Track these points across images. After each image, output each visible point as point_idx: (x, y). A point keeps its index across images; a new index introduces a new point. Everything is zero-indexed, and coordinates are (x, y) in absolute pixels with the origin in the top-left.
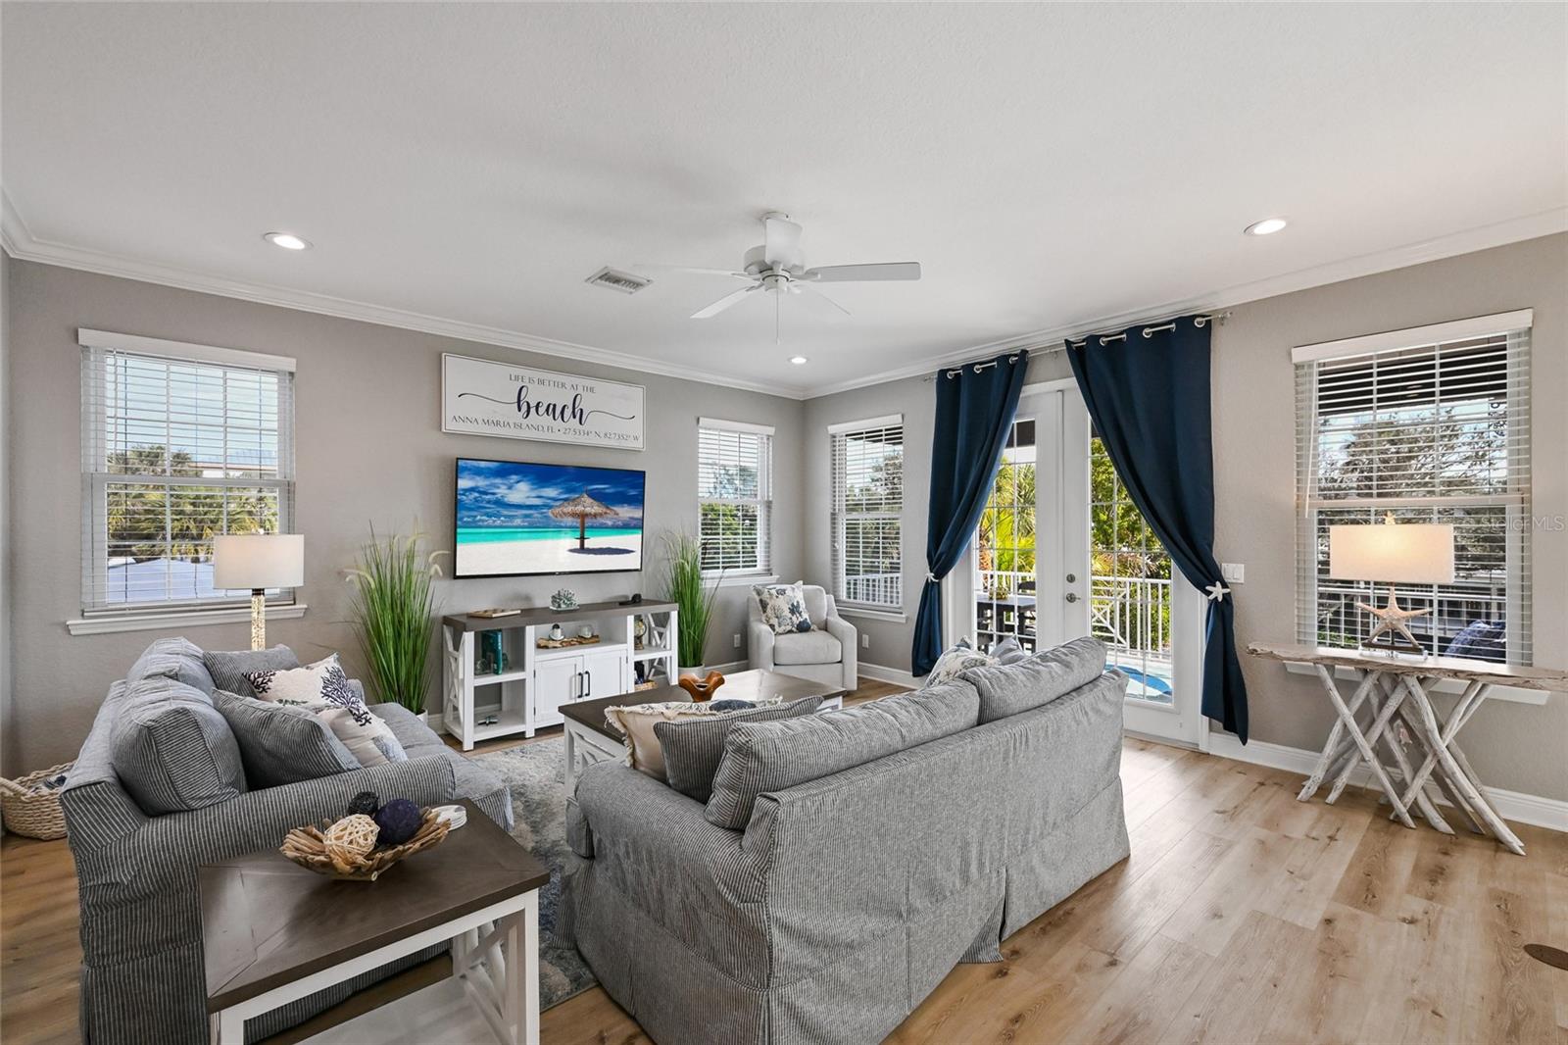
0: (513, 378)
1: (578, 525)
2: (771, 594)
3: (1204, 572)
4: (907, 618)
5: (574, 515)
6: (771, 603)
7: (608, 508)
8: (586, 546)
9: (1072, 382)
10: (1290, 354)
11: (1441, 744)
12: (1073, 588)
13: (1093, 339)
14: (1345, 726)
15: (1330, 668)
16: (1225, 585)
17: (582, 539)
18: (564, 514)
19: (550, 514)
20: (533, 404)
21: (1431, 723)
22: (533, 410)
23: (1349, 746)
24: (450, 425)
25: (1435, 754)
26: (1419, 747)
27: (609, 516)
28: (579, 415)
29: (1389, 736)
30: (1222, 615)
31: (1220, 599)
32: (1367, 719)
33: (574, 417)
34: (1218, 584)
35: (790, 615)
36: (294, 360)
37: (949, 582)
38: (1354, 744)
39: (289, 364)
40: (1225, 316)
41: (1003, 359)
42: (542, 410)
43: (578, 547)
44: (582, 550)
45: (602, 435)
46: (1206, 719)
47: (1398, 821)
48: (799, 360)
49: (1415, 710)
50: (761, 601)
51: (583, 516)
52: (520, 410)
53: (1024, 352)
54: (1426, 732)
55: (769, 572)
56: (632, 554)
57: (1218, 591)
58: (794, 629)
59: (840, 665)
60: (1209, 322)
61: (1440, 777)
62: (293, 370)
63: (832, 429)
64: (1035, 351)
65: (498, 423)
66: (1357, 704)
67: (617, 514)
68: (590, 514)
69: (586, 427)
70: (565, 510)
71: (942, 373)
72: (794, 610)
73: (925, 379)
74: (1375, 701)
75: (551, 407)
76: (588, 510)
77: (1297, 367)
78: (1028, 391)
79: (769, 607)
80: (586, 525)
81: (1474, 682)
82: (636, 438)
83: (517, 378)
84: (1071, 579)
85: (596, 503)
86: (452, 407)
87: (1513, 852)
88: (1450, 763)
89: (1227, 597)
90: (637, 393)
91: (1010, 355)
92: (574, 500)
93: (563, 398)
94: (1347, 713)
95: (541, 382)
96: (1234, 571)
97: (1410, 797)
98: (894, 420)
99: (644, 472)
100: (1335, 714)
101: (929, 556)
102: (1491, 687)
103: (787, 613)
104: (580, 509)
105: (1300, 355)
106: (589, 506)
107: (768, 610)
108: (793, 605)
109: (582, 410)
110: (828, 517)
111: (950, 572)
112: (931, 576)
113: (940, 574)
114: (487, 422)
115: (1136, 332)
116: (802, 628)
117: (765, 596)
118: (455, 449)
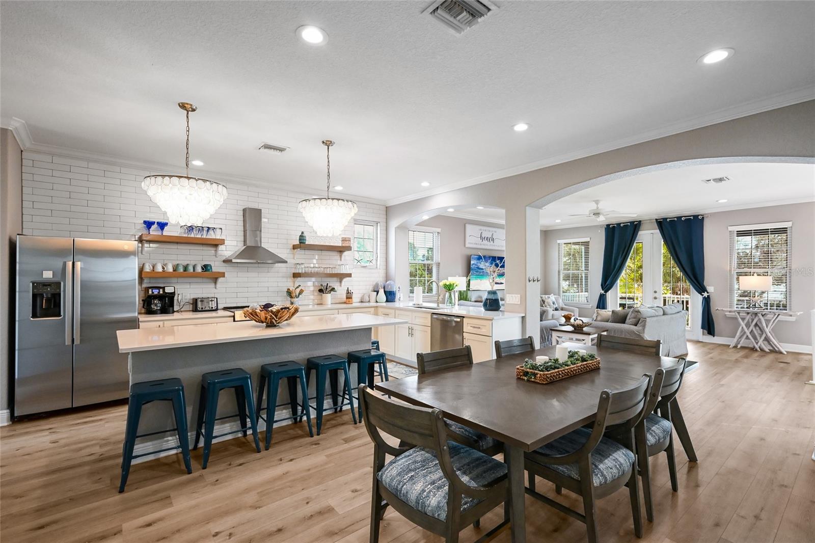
2: (546, 298)
3: (701, 289)
4: (592, 306)
6: (546, 301)
9: (658, 231)
10: (727, 228)
11: (767, 330)
12: (656, 295)
13: (665, 219)
14: (742, 328)
15: (739, 313)
16: (708, 293)
20: (484, 237)
21: (764, 325)
22: (484, 239)
23: (744, 333)
24: (467, 245)
25: (765, 333)
26: (762, 331)
29: (754, 329)
30: (707, 302)
31: (706, 297)
32: (748, 325)
33: (492, 241)
34: (706, 292)
37: (609, 295)
38: (745, 333)
39: (439, 230)
40: (708, 215)
41: (632, 223)
45: (497, 246)
46: (702, 330)
47: (756, 350)
49: (761, 323)
50: (542, 300)
52: (481, 239)
53: (640, 221)
54: (763, 327)
57: (706, 294)
58: (554, 310)
60: (703, 218)
61: (767, 340)
63: (559, 241)
64: (643, 221)
65: (477, 244)
66: (746, 321)
69: (494, 244)
71: (608, 226)
72: (554, 303)
73: (601, 226)
74: (750, 321)
75: (487, 238)
77: (730, 232)
78: (640, 233)
81: (775, 314)
82: (503, 247)
83: (480, 230)
84: (655, 292)
86: (468, 239)
87: (784, 354)
88: (769, 334)
89: (708, 296)
91: (635, 222)
93: (489, 235)
94: (743, 324)
95: (485, 231)
96: (710, 289)
97: (759, 344)
98: (587, 239)
99: (504, 257)
100: (740, 325)
101: (602, 285)
102: (780, 316)
103: (552, 304)
105: (730, 229)
107: (546, 302)
109: (493, 238)
110: (557, 272)
111: (610, 291)
112: (603, 292)
113: (606, 292)
114: (475, 244)
115: (679, 218)
116: (556, 309)
117: (544, 299)
118: (469, 252)
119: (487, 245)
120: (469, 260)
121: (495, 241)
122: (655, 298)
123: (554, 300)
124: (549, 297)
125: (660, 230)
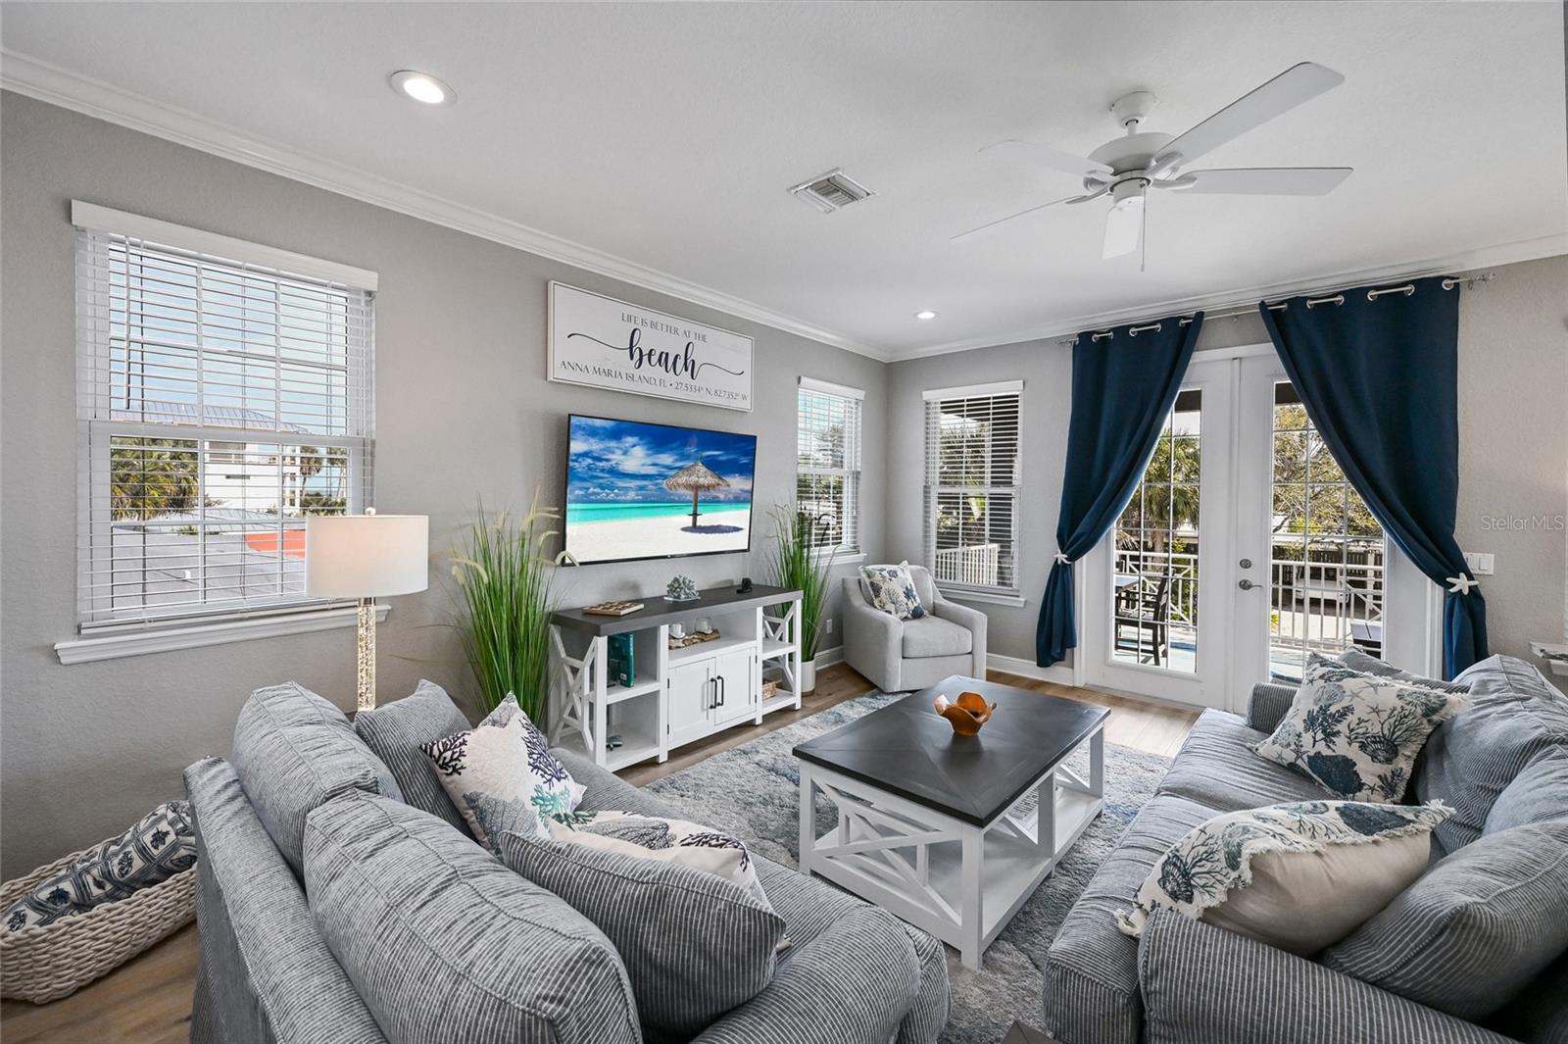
0: (625, 319)
1: (692, 499)
2: (883, 577)
4: (1026, 602)
5: (688, 486)
6: (884, 587)
7: (720, 478)
8: (698, 524)
9: (1270, 348)
13: (1297, 302)
16: (1470, 577)
17: (695, 515)
18: (678, 485)
19: (665, 487)
20: (645, 352)
22: (645, 358)
24: (557, 372)
27: (721, 488)
28: (690, 367)
31: (1466, 592)
33: (686, 370)
34: (1462, 575)
35: (905, 600)
36: (375, 275)
37: (1084, 564)
39: (369, 280)
40: (1481, 278)
41: (1170, 322)
42: (654, 359)
43: (691, 525)
44: (695, 528)
45: (713, 392)
48: (926, 315)
50: (872, 584)
51: (696, 487)
52: (632, 358)
53: (1201, 315)
55: (856, 549)
56: (741, 532)
57: (1462, 584)
58: (909, 616)
59: (970, 656)
60: (1457, 285)
62: (374, 287)
63: (927, 395)
64: (1210, 314)
65: (608, 373)
67: (728, 486)
68: (704, 486)
69: (695, 383)
70: (680, 481)
71: (1085, 336)
72: (908, 594)
73: (1060, 341)
75: (664, 356)
76: (702, 481)
78: (1198, 357)
79: (883, 590)
80: (699, 499)
82: (744, 398)
83: (630, 318)
84: (1246, 564)
85: (709, 472)
86: (561, 350)
89: (1473, 590)
90: (745, 344)
91: (1181, 318)
92: (688, 469)
93: (675, 347)
95: (654, 325)
96: (1481, 561)
98: (1012, 389)
99: (755, 437)
101: (1060, 536)
103: (902, 597)
104: (693, 479)
106: (703, 476)
107: (883, 594)
108: (907, 588)
109: (693, 361)
110: (921, 490)
111: (1085, 557)
112: (1062, 557)
113: (1075, 556)
114: (597, 371)
115: (1356, 295)
116: (917, 614)
117: (877, 578)
118: (566, 404)
119: (657, 382)
120: (564, 430)
121: (703, 373)
122: (1245, 585)
123: (910, 581)
124: (894, 574)
125: (1278, 348)
